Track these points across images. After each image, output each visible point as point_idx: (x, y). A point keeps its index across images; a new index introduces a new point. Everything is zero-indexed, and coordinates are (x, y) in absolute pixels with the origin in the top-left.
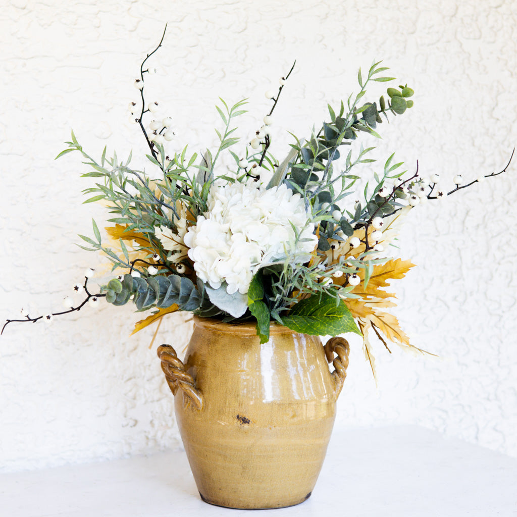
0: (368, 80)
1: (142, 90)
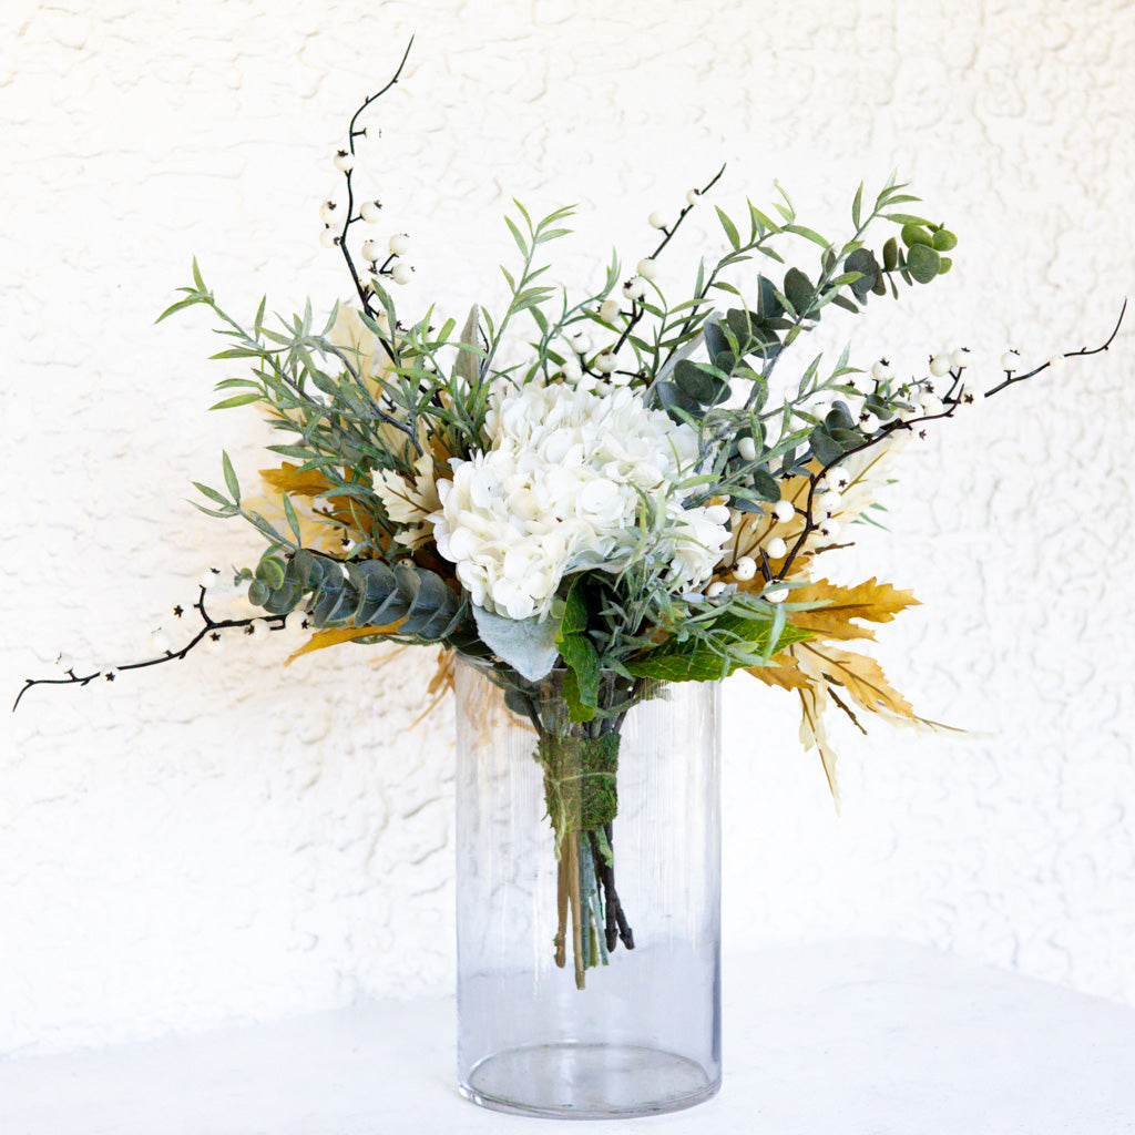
1: (349, 174)
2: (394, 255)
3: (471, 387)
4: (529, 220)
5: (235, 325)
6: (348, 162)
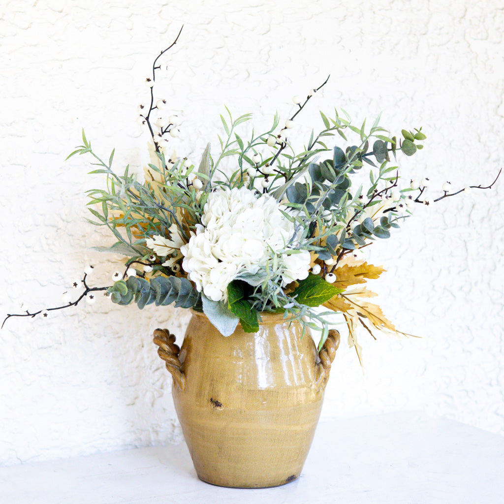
1: (152, 88)
2: (171, 124)
6: (151, 84)
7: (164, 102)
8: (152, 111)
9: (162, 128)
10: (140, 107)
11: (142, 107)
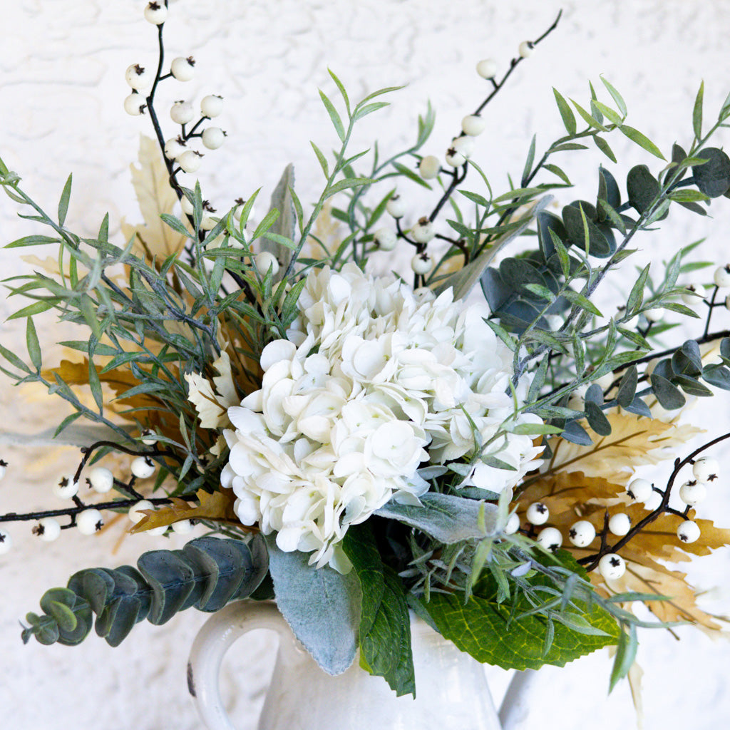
0: (717, 125)
1: (160, 27)
2: (206, 117)
3: (280, 264)
4: (346, 97)
5: (38, 209)
6: (159, 16)
7: (191, 62)
8: (160, 83)
9: (183, 125)
10: (134, 71)
11: (139, 71)
